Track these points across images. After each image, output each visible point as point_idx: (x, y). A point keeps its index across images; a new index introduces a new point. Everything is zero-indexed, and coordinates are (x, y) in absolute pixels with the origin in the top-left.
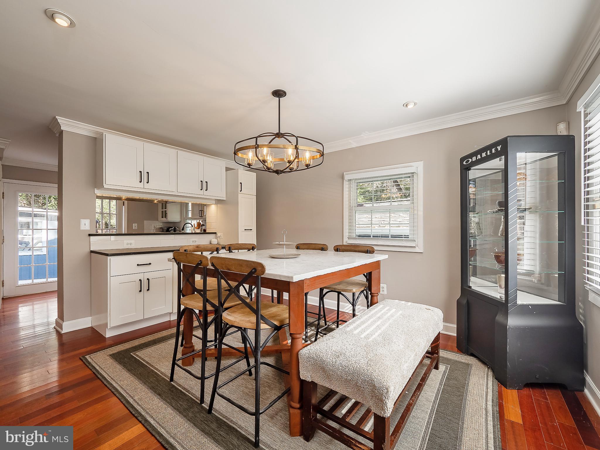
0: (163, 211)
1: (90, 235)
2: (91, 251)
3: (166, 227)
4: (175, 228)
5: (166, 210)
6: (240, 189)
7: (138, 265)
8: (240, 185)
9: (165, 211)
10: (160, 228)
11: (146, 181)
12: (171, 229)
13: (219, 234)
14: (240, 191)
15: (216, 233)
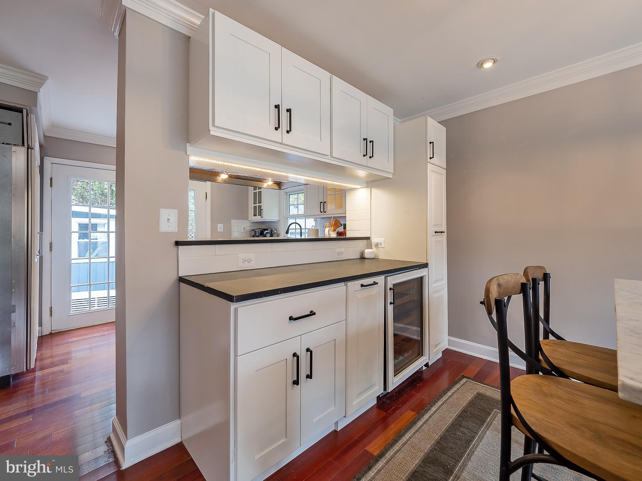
0: (255, 207)
1: (178, 243)
2: (180, 277)
3: (260, 229)
4: (272, 231)
5: (260, 204)
6: (429, 154)
7: (291, 318)
8: (429, 147)
9: (260, 207)
10: (252, 230)
11: (285, 129)
12: (266, 231)
13: (374, 240)
14: (431, 158)
15: (368, 238)
